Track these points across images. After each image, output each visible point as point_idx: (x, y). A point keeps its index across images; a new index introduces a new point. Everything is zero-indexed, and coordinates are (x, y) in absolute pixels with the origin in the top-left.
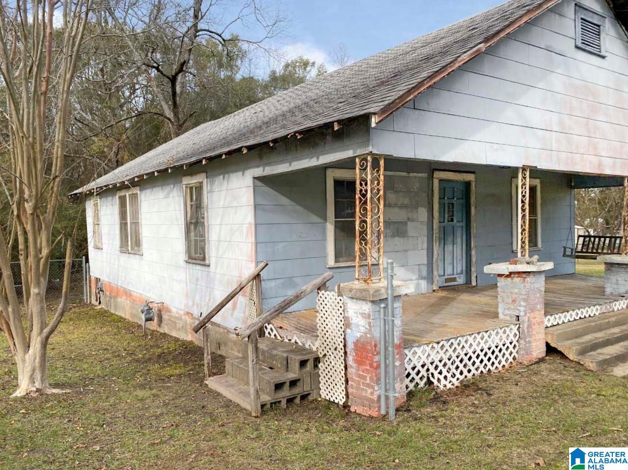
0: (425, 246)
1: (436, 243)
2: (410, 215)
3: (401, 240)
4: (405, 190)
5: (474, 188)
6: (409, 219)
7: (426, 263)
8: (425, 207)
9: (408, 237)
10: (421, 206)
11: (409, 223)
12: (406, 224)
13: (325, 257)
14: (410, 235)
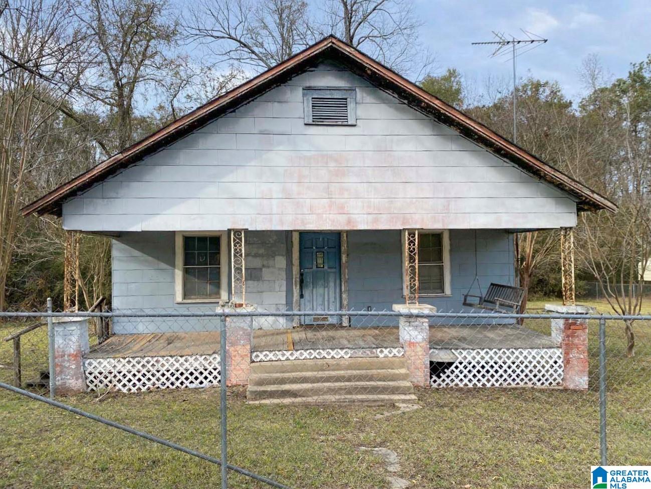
0: (284, 288)
1: (296, 286)
2: (265, 263)
3: (256, 283)
4: (260, 242)
5: (345, 238)
6: (263, 266)
7: (285, 303)
8: (282, 255)
9: (263, 281)
10: (279, 255)
11: (263, 269)
12: (261, 269)
13: (174, 295)
14: (265, 279)
